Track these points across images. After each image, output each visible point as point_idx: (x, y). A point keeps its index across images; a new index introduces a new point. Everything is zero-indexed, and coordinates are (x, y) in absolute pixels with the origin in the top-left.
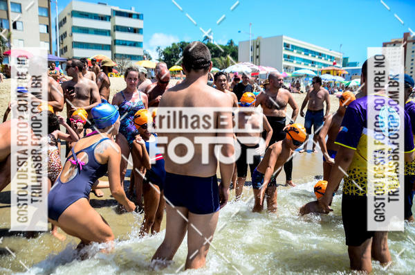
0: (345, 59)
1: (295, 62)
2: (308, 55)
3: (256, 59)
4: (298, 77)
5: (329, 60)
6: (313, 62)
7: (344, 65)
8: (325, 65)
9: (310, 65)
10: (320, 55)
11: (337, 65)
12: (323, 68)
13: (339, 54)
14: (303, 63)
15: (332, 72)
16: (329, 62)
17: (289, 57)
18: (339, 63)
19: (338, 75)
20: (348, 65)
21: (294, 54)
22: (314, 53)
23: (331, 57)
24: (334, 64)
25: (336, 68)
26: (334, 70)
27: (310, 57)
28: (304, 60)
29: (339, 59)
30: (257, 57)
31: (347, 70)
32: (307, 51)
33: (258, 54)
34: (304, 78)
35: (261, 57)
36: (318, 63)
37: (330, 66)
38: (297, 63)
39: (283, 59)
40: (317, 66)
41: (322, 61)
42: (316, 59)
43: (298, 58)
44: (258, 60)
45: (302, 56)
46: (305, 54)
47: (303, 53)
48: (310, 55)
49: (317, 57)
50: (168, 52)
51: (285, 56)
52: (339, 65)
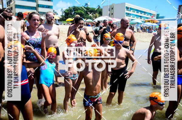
0: (158, 15)
1: (131, 16)
2: (138, 13)
3: (111, 15)
4: (133, 24)
5: (149, 15)
6: (141, 17)
7: (157, 18)
8: (147, 18)
9: (139, 18)
10: (145, 13)
11: (154, 18)
12: (146, 19)
13: (155, 12)
14: (136, 17)
15: (151, 21)
16: (149, 16)
17: (128, 14)
18: (155, 17)
19: (154, 23)
20: (159, 18)
21: (131, 12)
22: (142, 12)
23: (150, 14)
24: (152, 17)
25: (153, 20)
26: (152, 20)
27: (139, 14)
28: (136, 15)
29: (154, 15)
30: (112, 14)
31: (158, 20)
32: (138, 11)
33: (112, 13)
34: (136, 25)
35: (114, 14)
36: (144, 17)
37: (150, 18)
38: (132, 17)
39: (125, 15)
40: (143, 18)
41: (146, 16)
42: (143, 15)
43: (133, 14)
44: (112, 15)
45: (135, 13)
46: (137, 12)
47: (136, 12)
48: (139, 13)
49: (143, 14)
50: (66, 11)
51: (126, 13)
52: (155, 18)
